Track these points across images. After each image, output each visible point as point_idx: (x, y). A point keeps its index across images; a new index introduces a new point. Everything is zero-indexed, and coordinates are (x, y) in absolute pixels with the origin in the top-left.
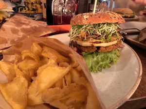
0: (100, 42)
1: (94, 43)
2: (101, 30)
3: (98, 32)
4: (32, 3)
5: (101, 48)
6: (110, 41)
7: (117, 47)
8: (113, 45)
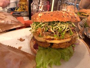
0: (53, 39)
1: (47, 39)
2: (55, 27)
3: (51, 30)
4: (23, 5)
5: (54, 45)
6: (63, 39)
7: (70, 44)
8: (66, 42)
